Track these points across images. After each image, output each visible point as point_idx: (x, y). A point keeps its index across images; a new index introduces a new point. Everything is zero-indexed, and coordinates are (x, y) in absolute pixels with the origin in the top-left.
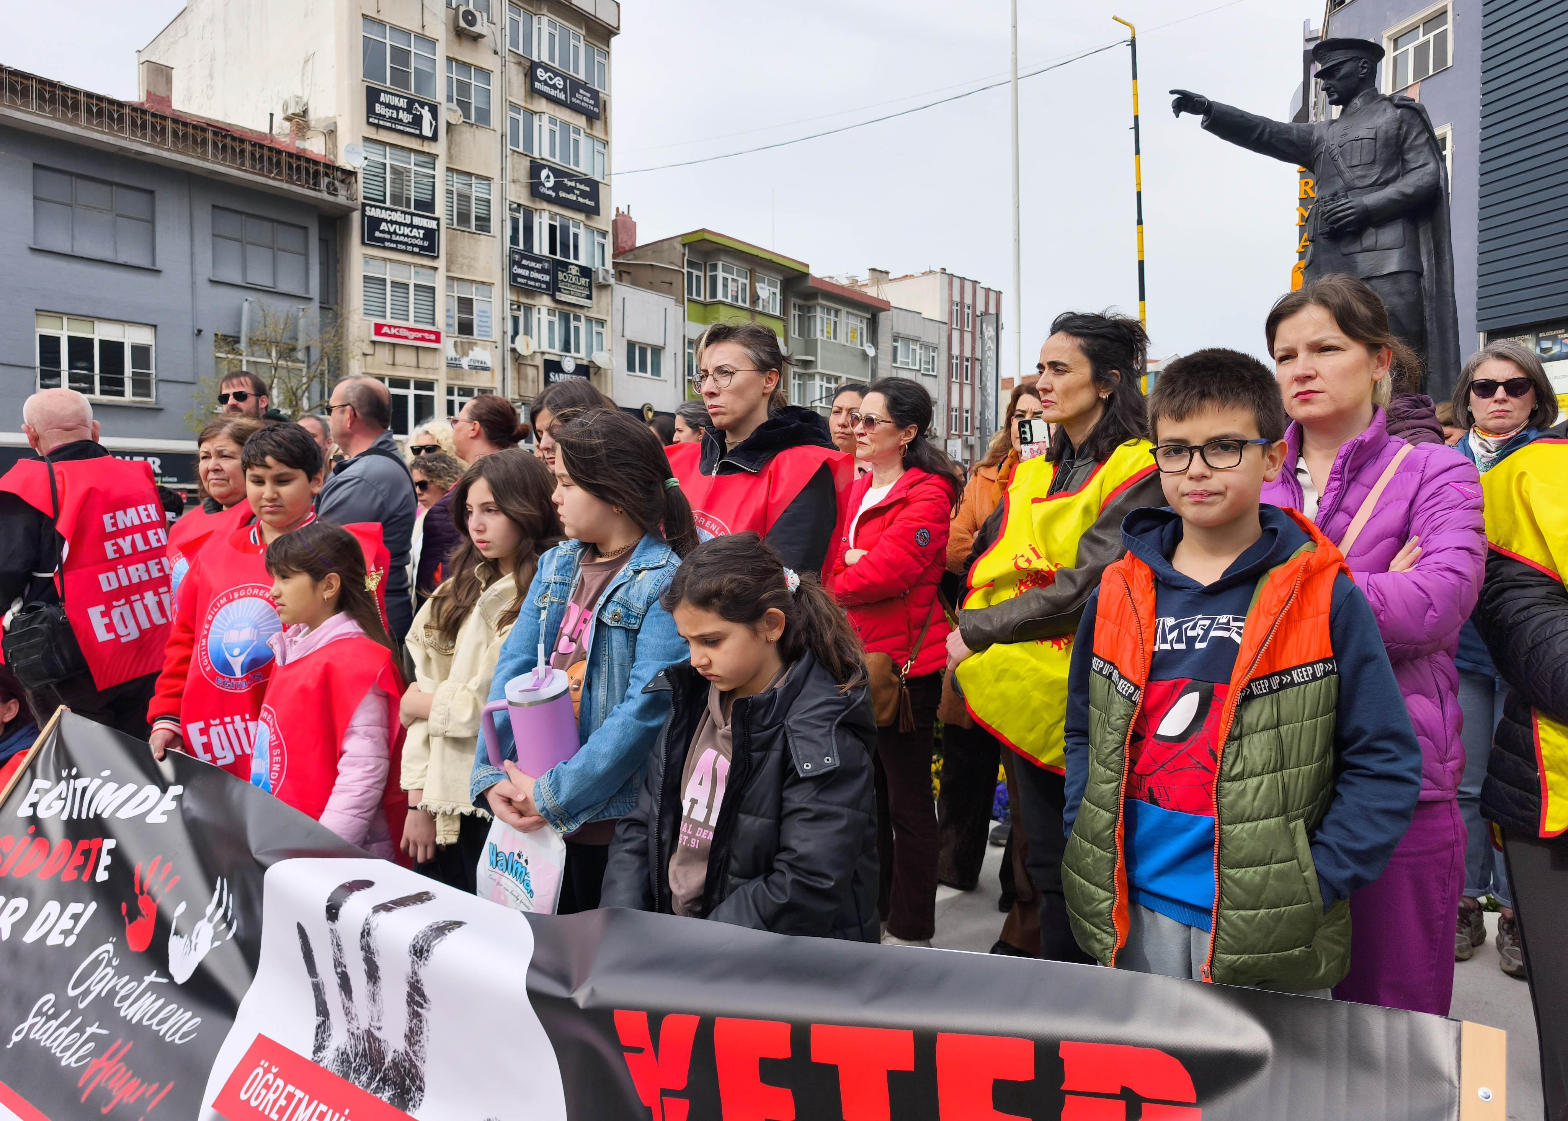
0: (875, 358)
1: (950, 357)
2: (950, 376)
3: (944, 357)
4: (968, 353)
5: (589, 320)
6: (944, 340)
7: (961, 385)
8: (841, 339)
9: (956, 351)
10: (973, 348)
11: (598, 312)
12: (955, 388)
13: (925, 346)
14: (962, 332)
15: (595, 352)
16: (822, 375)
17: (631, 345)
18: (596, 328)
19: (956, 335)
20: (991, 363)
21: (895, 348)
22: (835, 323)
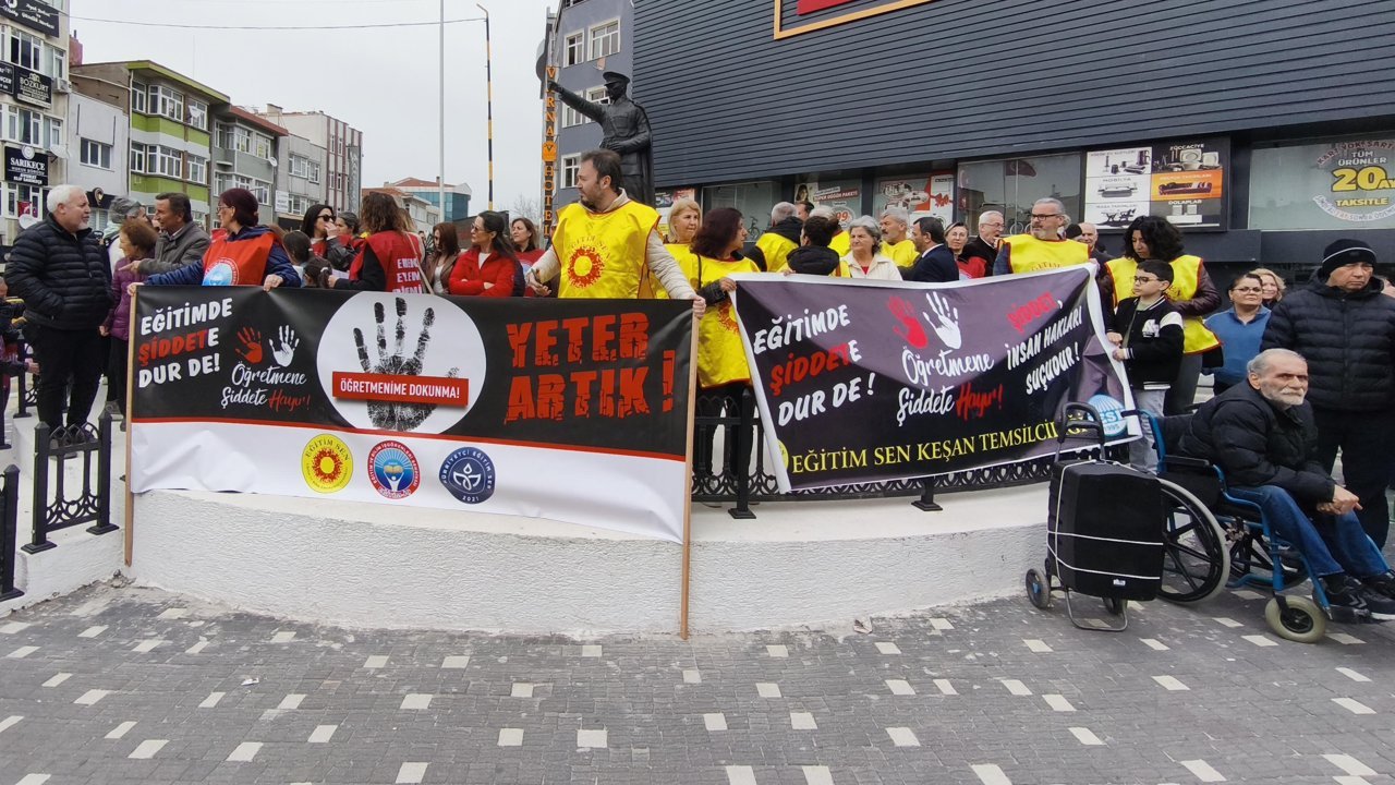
0: (276, 168)
1: (328, 172)
2: (328, 185)
3: (324, 171)
4: (340, 171)
5: (47, 118)
6: (325, 160)
7: (335, 191)
8: (252, 152)
9: (332, 168)
10: (344, 167)
11: (56, 114)
12: (332, 193)
13: (312, 163)
14: (336, 156)
15: (52, 145)
16: (237, 176)
17: (84, 142)
18: (52, 126)
19: (332, 157)
20: (356, 179)
21: (291, 162)
22: (248, 140)
